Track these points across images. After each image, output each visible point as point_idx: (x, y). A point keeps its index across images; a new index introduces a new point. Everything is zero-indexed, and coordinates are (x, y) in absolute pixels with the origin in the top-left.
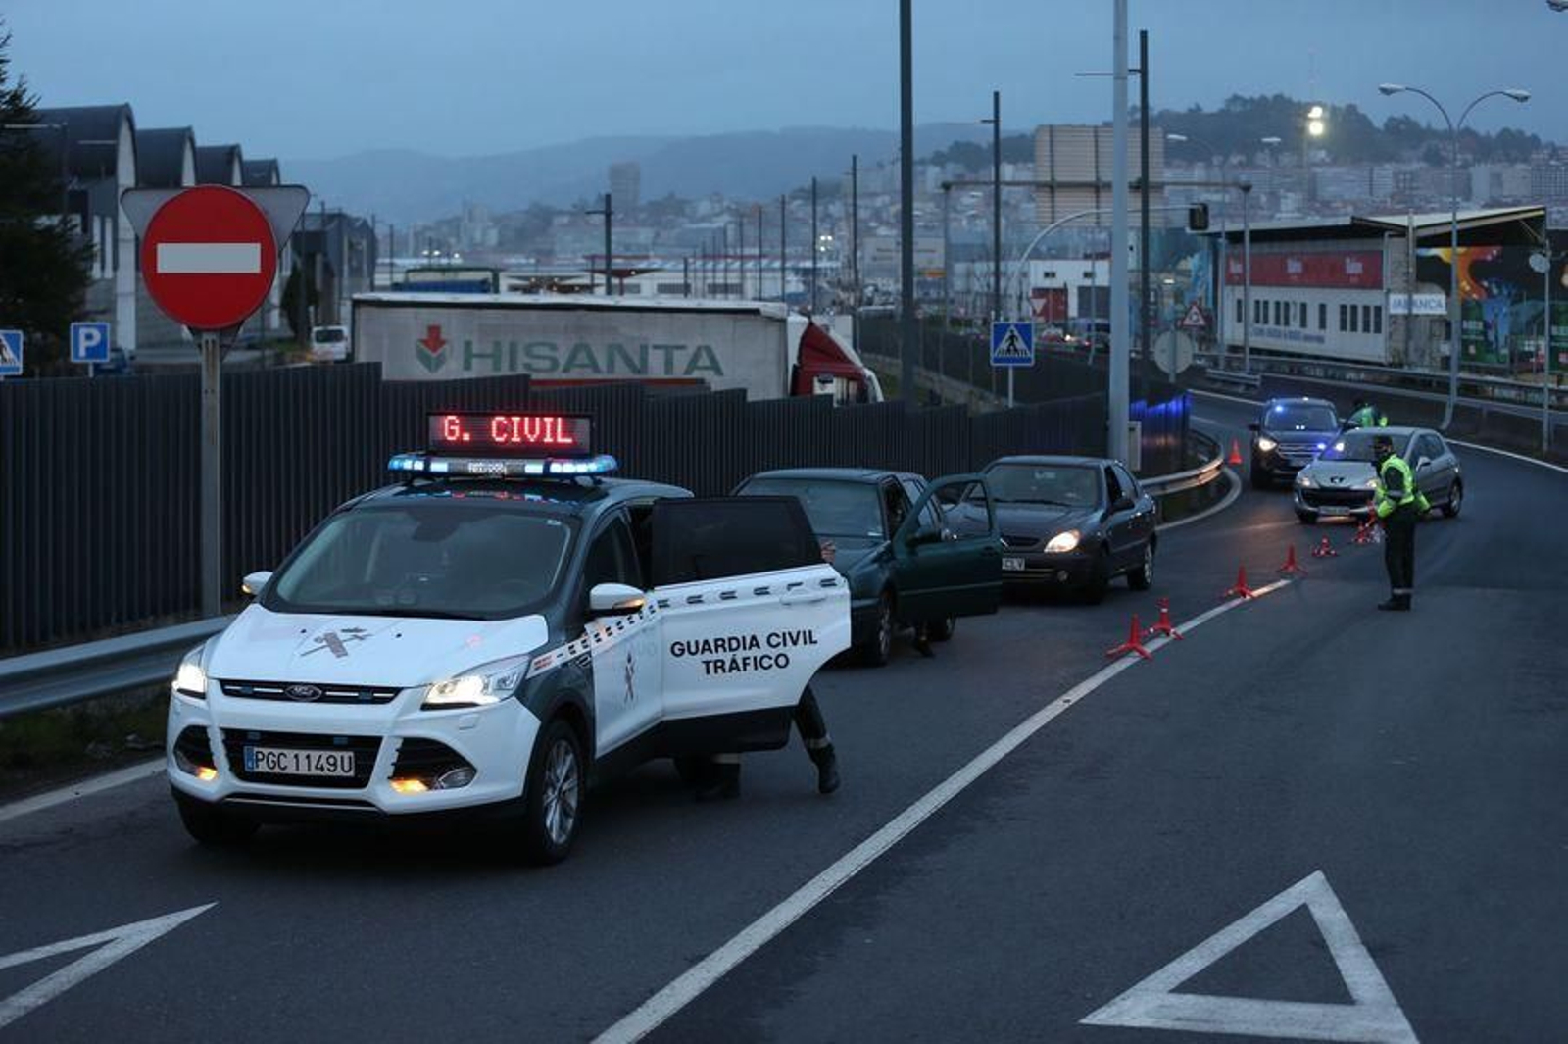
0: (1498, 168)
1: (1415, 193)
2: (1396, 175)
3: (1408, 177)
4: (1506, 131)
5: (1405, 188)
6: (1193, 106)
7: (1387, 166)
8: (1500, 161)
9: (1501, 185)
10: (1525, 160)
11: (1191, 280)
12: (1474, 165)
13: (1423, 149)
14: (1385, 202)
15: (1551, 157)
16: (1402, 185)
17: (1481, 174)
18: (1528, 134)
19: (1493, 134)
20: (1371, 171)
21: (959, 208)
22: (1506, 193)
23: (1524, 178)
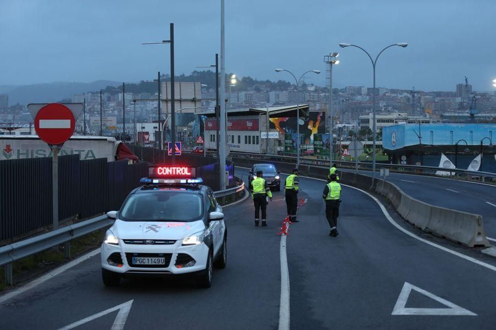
0: (278, 92)
1: (251, 100)
2: (246, 95)
3: (250, 96)
4: (280, 81)
5: (249, 99)
6: (182, 74)
7: (243, 92)
8: (279, 90)
9: (278, 98)
10: (287, 90)
11: (192, 129)
12: (270, 92)
13: (254, 86)
14: (242, 103)
15: (294, 89)
16: (248, 98)
17: (272, 94)
18: (287, 82)
19: (276, 82)
20: (238, 94)
21: (109, 107)
22: (281, 100)
23: (286, 95)
